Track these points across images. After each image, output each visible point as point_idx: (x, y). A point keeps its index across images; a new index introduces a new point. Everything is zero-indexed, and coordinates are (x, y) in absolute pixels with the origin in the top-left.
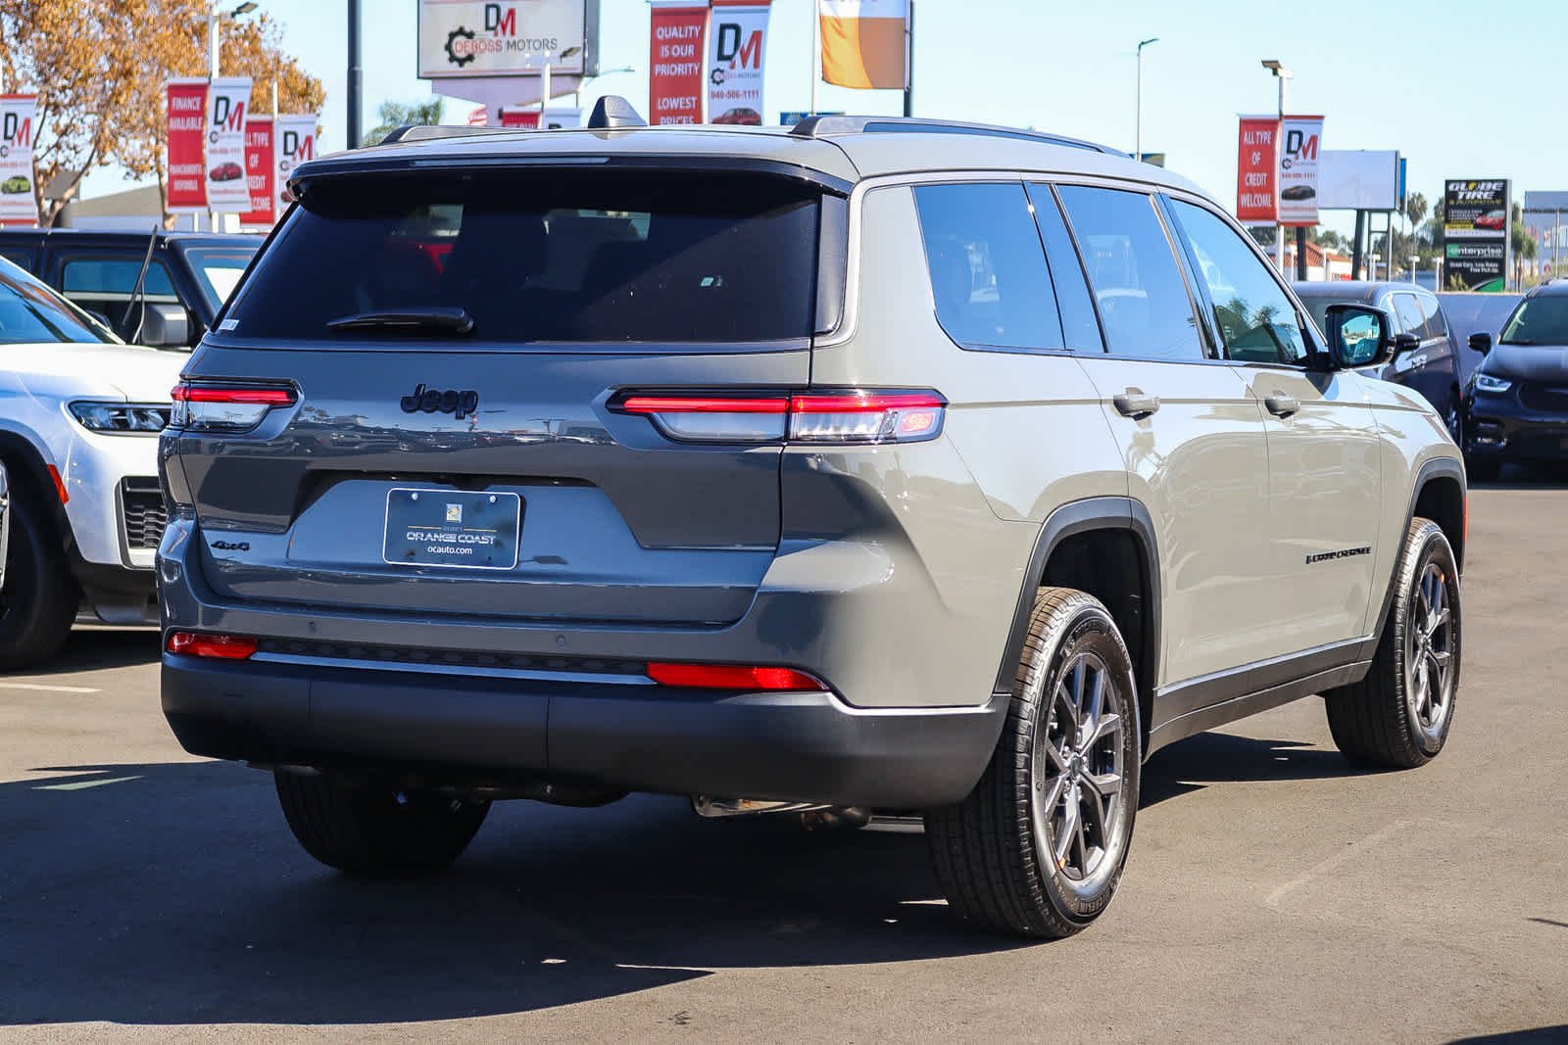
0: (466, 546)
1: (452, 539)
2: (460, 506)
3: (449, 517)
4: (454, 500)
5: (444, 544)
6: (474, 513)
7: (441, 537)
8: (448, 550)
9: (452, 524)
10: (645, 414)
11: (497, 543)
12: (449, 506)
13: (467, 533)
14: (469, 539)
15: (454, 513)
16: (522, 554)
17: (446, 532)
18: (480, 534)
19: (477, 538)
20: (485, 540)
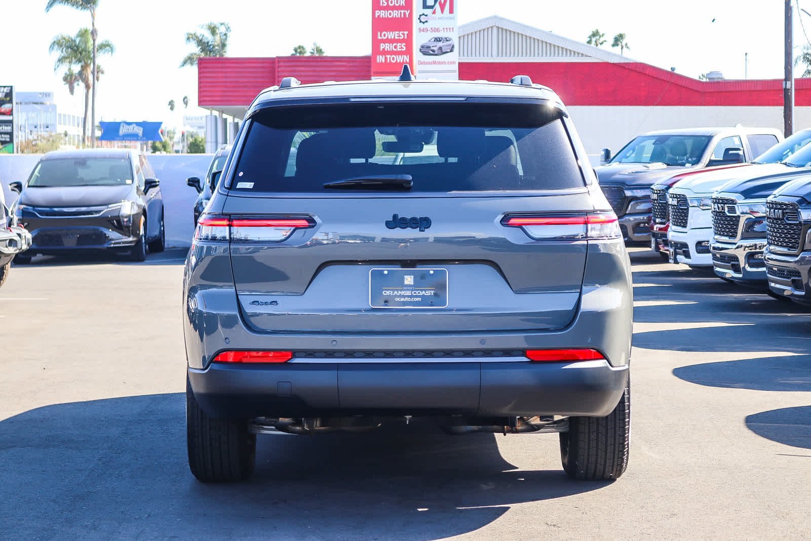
0: (417, 296)
1: (408, 293)
2: (412, 277)
3: (406, 282)
4: (409, 274)
5: (404, 296)
6: (421, 279)
7: (403, 293)
8: (407, 299)
9: (407, 286)
10: (520, 226)
11: (435, 294)
12: (406, 277)
13: (417, 290)
14: (419, 293)
15: (409, 280)
16: (451, 300)
17: (405, 290)
18: (425, 290)
19: (424, 292)
20: (428, 293)
